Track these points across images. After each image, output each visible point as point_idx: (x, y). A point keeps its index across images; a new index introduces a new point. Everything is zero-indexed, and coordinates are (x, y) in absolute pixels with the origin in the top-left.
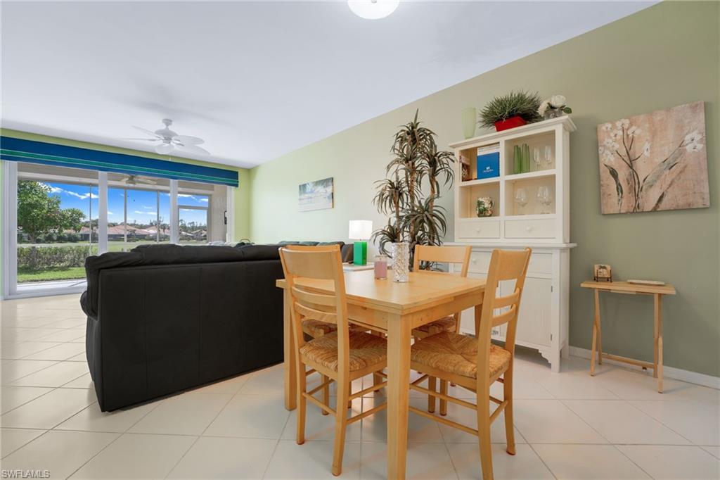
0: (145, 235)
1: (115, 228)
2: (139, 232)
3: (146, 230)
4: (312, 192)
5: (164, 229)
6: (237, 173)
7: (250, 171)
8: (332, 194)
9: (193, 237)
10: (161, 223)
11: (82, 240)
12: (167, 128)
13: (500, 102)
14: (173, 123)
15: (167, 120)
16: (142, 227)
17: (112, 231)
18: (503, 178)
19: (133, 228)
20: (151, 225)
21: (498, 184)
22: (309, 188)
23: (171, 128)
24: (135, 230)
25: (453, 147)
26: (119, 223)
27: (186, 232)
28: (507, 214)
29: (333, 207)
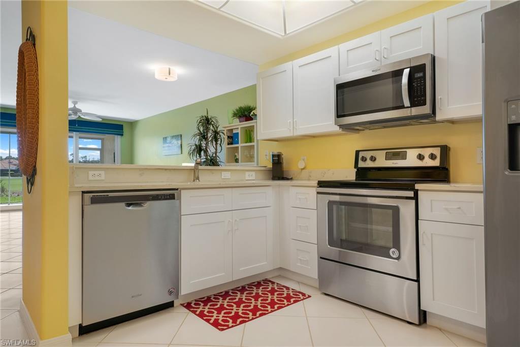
4: (170, 143)
6: (122, 125)
7: (132, 124)
8: (181, 145)
12: (75, 106)
13: (241, 108)
14: (78, 103)
15: (74, 102)
18: (240, 145)
21: (238, 147)
22: (169, 139)
23: (78, 106)
25: (225, 127)
28: (241, 162)
29: (182, 153)
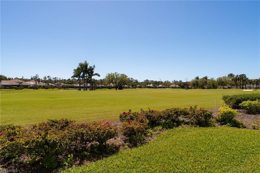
0: (28, 86)
2: (25, 83)
3: (28, 82)
5: (39, 82)
9: (55, 86)
10: (37, 78)
16: (26, 80)
20: (32, 79)
24: (22, 82)
27: (52, 83)
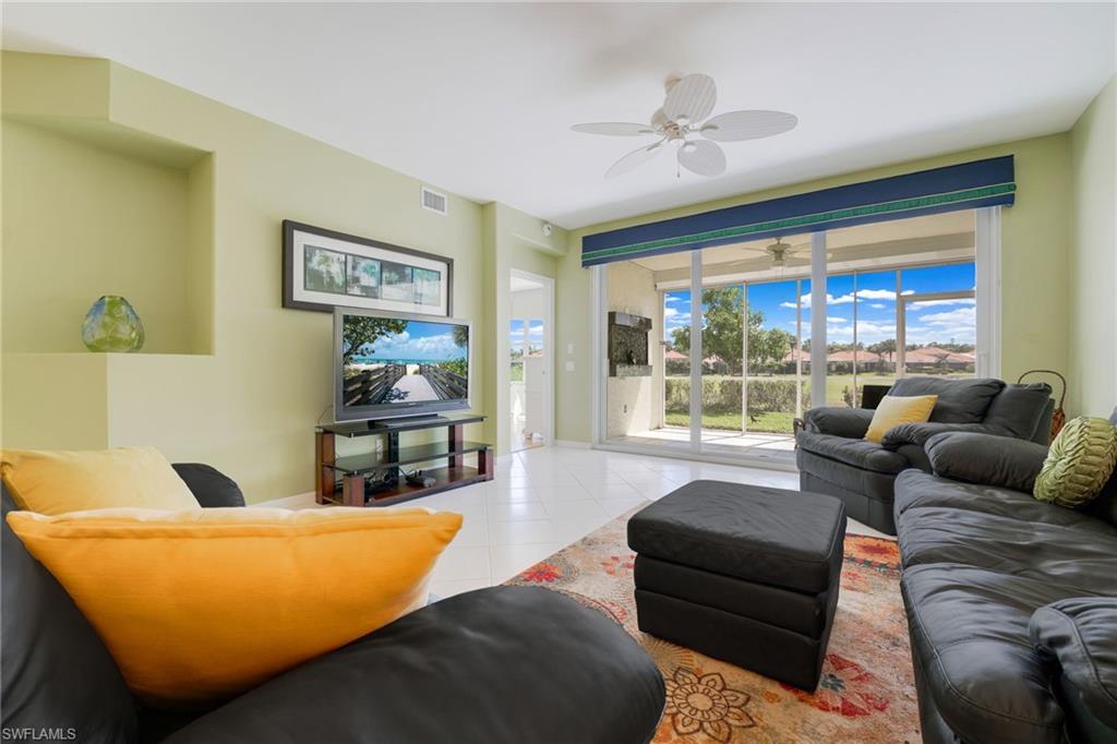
1: (915, 352)
6: (1010, 159)
7: (1072, 137)
11: (867, 372)
17: (911, 357)
19: (944, 352)
26: (926, 344)
